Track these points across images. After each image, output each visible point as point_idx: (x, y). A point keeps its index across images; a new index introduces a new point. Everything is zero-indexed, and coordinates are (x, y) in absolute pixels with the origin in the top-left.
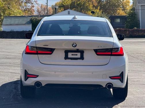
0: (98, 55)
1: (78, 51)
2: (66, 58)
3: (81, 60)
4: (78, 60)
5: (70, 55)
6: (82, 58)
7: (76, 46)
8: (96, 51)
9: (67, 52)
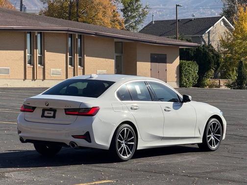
0: (66, 114)
1: (51, 110)
2: (43, 116)
3: (53, 119)
4: (51, 119)
5: (46, 114)
6: (54, 117)
7: (48, 105)
8: (66, 110)
9: (44, 110)
